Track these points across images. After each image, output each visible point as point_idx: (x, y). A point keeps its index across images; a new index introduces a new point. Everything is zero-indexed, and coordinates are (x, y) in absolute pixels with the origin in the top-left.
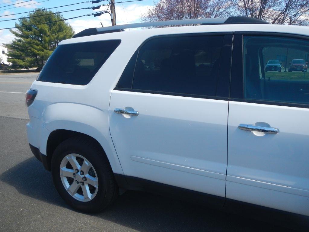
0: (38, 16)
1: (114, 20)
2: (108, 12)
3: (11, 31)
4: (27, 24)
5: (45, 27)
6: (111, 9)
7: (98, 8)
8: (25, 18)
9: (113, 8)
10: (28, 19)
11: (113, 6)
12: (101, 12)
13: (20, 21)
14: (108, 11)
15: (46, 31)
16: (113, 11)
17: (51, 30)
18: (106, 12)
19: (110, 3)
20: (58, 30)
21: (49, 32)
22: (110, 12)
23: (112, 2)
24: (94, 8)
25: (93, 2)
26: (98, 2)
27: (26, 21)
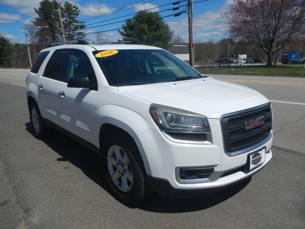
0: (140, 17)
1: (191, 19)
2: (186, 12)
3: (119, 31)
4: (131, 25)
5: (145, 27)
6: (189, 9)
7: (178, 8)
8: (130, 20)
9: (190, 8)
10: (132, 20)
11: (190, 6)
12: (180, 12)
13: (126, 23)
14: (186, 11)
15: (145, 30)
16: (190, 11)
17: (150, 28)
18: (184, 12)
19: (188, 4)
20: (155, 28)
21: (148, 31)
22: (188, 12)
23: (190, 3)
24: (174, 9)
25: (174, 4)
26: (178, 3)
27: (130, 22)
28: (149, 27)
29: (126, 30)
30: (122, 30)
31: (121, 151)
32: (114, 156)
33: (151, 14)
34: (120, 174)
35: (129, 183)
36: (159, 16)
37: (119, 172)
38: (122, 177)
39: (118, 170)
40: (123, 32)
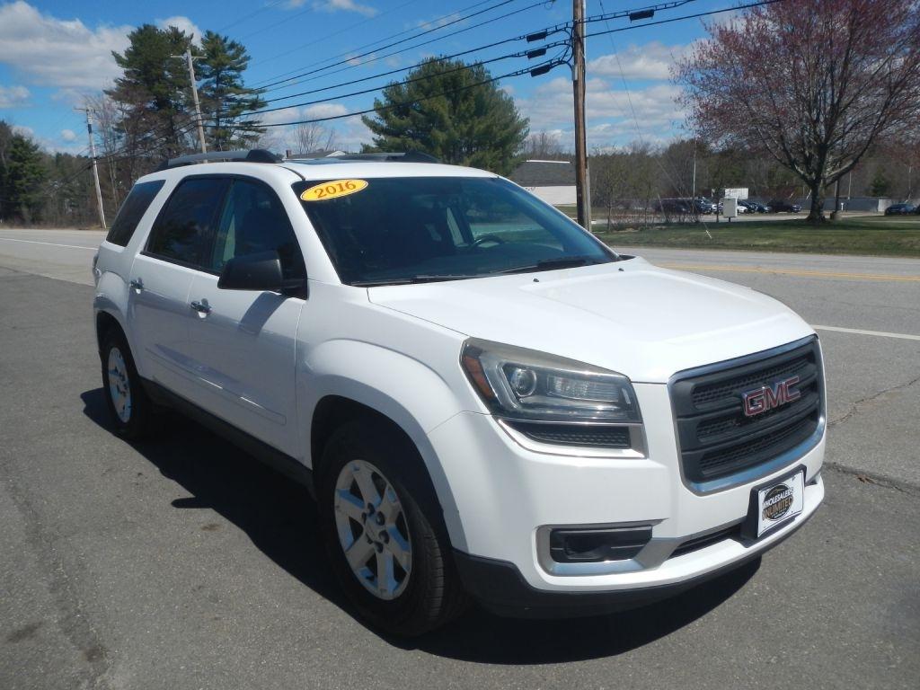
0: (428, 78)
1: (581, 83)
2: (565, 62)
3: (365, 120)
4: (401, 100)
5: (442, 105)
6: (574, 53)
7: (541, 52)
8: (397, 85)
9: (580, 50)
10: (404, 87)
11: (579, 45)
12: (549, 63)
13: (385, 94)
14: (566, 59)
15: (442, 116)
16: (579, 60)
17: (457, 111)
18: (560, 62)
19: (571, 38)
20: (472, 111)
21: (450, 118)
22: (572, 62)
23: (578, 35)
24: (532, 55)
25: (531, 38)
26: (542, 35)
27: (399, 94)
28: (455, 108)
29: (385, 116)
30: (373, 116)
31: (375, 476)
32: (355, 491)
33: (460, 68)
34: (373, 546)
35: (399, 573)
36: (486, 74)
37: (370, 541)
38: (378, 555)
39: (367, 535)
40: (377, 121)
